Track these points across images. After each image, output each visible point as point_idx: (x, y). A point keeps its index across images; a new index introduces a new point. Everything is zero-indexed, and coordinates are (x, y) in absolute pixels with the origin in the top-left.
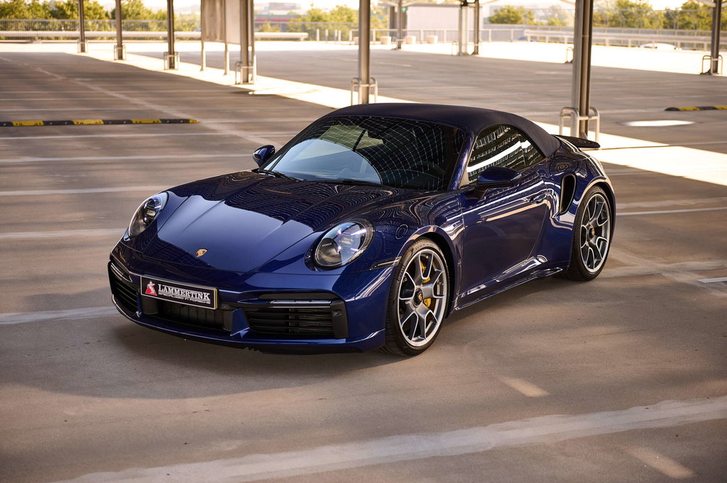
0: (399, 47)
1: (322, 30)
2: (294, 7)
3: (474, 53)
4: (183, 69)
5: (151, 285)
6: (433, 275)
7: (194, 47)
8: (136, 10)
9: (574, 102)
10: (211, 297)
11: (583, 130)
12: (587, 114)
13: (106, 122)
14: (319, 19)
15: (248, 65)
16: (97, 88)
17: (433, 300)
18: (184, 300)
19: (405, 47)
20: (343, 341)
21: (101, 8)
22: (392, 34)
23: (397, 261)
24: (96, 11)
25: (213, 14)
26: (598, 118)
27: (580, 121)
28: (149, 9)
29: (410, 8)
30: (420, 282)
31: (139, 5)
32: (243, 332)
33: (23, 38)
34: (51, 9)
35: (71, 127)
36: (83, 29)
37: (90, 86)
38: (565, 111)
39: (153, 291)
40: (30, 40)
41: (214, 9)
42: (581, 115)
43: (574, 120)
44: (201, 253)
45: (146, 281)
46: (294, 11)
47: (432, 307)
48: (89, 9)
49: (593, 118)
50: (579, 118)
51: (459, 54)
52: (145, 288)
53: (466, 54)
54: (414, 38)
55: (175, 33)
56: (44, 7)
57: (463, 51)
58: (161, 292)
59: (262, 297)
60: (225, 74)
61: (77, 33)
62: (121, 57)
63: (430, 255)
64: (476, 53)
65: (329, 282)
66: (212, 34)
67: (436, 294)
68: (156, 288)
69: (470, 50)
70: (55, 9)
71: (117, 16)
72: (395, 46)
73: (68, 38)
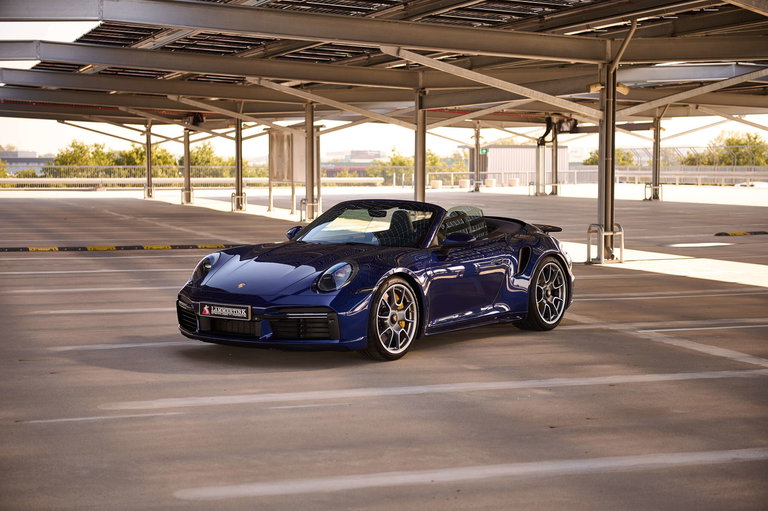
0: (477, 190)
1: (399, 175)
2: (378, 156)
3: (552, 193)
4: (249, 209)
5: (206, 308)
6: (406, 304)
7: (263, 192)
8: (206, 158)
9: (600, 219)
10: (247, 312)
11: (609, 245)
12: (612, 230)
13: (174, 247)
14: (401, 164)
15: (313, 202)
16: (165, 225)
17: (407, 323)
18: (229, 316)
19: (483, 190)
20: (338, 341)
21: (171, 157)
22: (472, 177)
23: (375, 289)
24: (165, 159)
25: (281, 155)
26: (622, 233)
27: (606, 237)
28: (219, 156)
29: (490, 150)
30: (395, 308)
31: (210, 153)
32: (267, 336)
33: (87, 185)
34: (116, 158)
35: (142, 251)
36: (150, 176)
37: (157, 223)
38: (593, 228)
39: (208, 312)
40: (95, 187)
41: (282, 150)
42: (606, 230)
43: (600, 236)
44: (241, 286)
45: (204, 305)
46: (377, 159)
47: (406, 328)
48: (159, 158)
49: (618, 233)
50: (604, 234)
51: (536, 195)
52: (202, 310)
53: (544, 194)
54: (494, 181)
55: (244, 179)
56: (109, 156)
57: (541, 191)
58: (213, 312)
59: (281, 311)
60: (292, 213)
61: (144, 180)
62: (188, 200)
63: (402, 289)
64: (554, 193)
65: (328, 301)
66: (280, 174)
67: (408, 318)
68: (210, 309)
69: (549, 190)
70: (119, 157)
71: (186, 162)
72: (473, 188)
73: (134, 185)
